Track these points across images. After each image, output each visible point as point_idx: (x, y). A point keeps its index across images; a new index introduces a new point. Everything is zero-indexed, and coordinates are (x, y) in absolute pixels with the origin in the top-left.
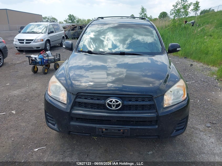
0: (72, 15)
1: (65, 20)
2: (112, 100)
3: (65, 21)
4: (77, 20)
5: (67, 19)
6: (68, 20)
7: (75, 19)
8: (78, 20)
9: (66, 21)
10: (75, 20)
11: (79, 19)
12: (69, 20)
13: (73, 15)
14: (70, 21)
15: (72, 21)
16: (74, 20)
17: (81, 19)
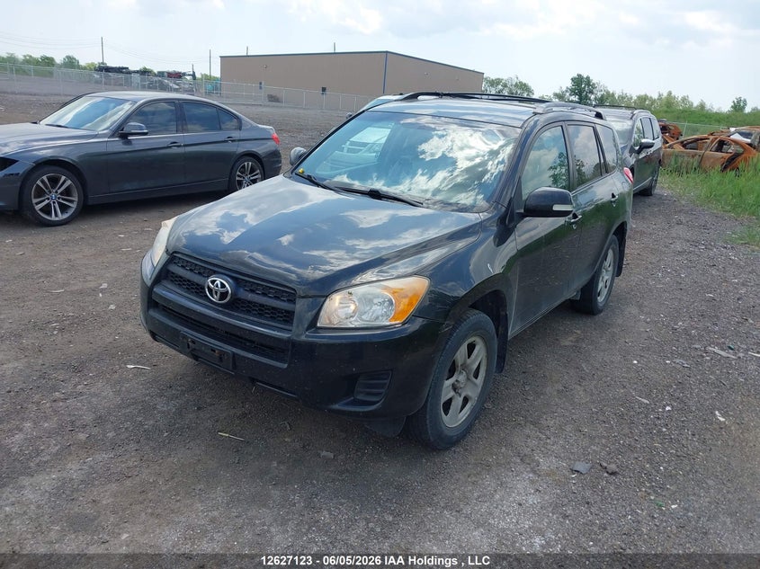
0: (585, 77)
1: (558, 91)
2: (216, 281)
3: (556, 95)
4: (599, 95)
5: (564, 89)
6: (568, 94)
7: (591, 92)
8: (602, 96)
9: (560, 96)
10: (592, 97)
11: (608, 92)
12: (573, 92)
13: (588, 78)
14: (576, 98)
15: (580, 99)
16: (586, 96)
17: (613, 95)
